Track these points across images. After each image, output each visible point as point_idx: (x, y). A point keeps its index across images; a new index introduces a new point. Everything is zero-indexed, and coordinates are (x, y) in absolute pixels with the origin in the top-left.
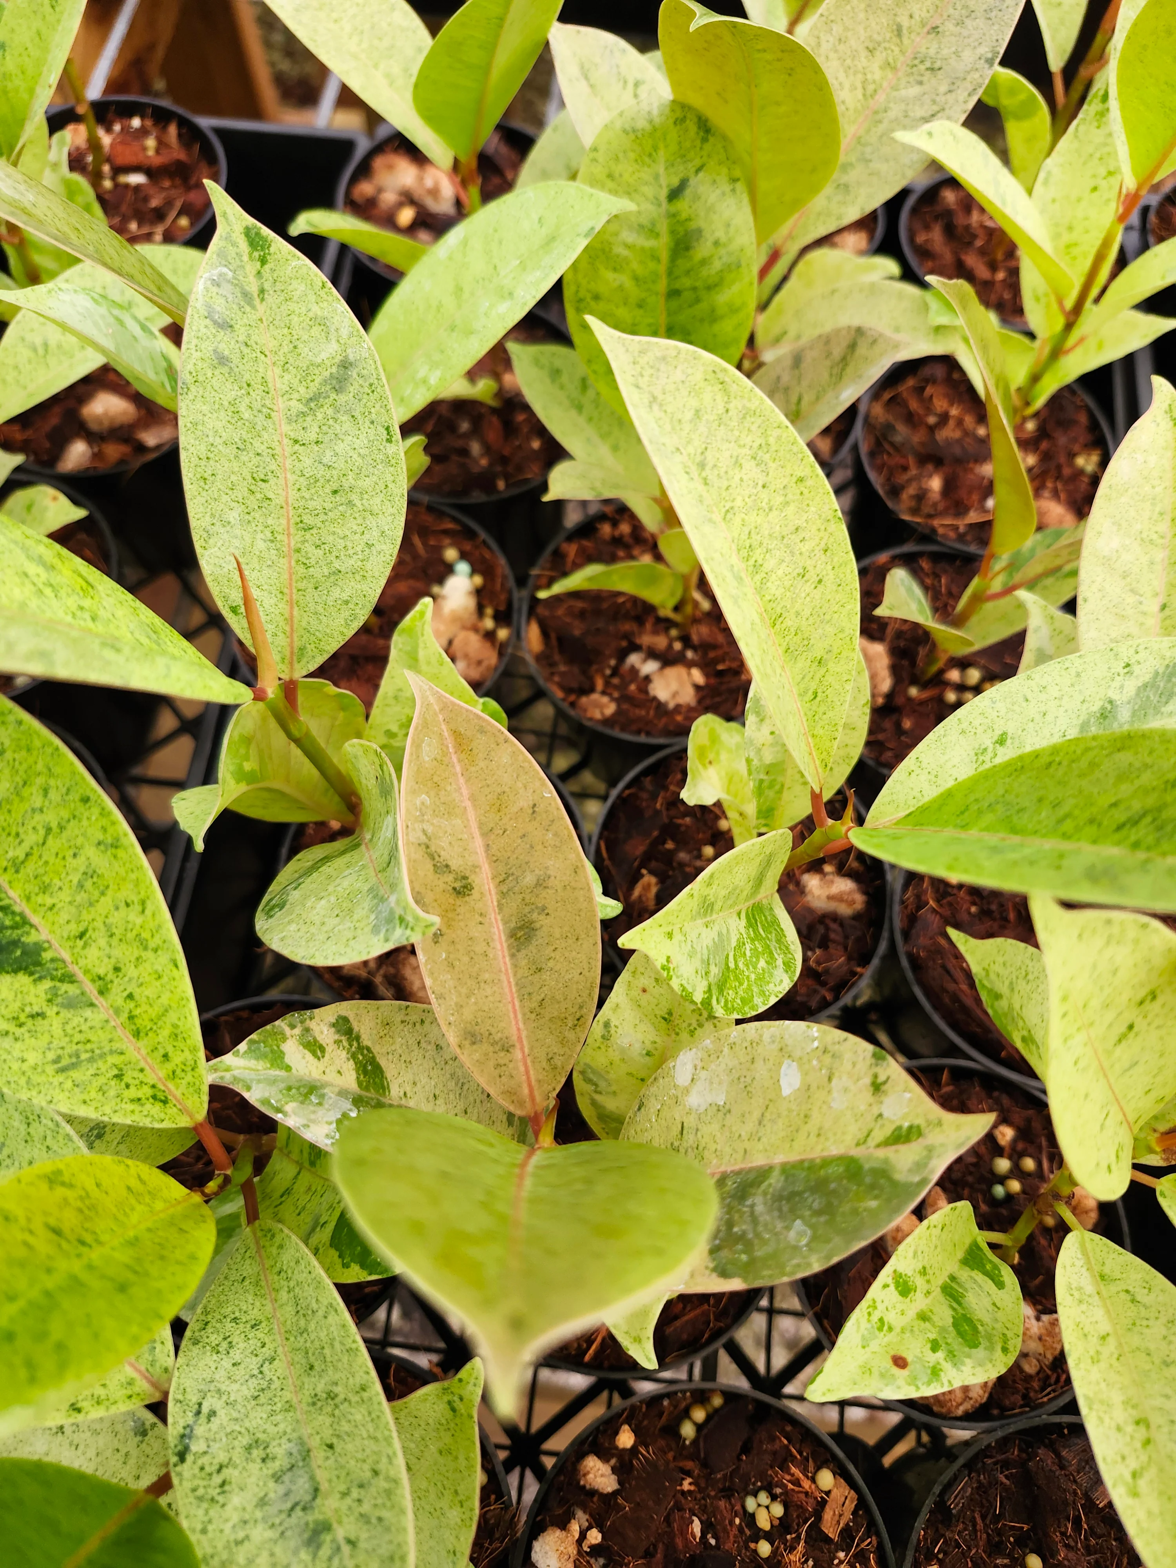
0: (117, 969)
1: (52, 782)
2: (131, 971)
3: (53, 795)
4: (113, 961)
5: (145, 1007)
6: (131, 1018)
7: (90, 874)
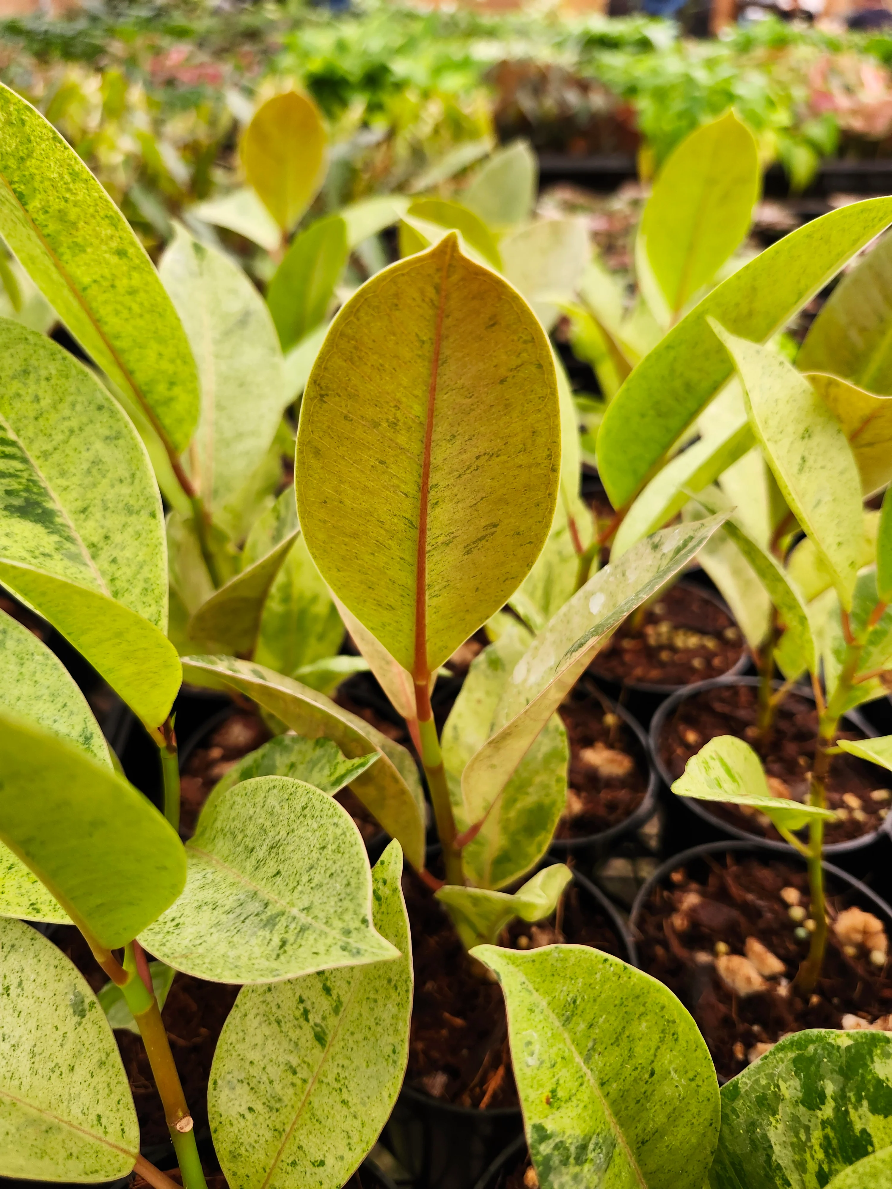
0: (107, 537)
1: (80, 399)
2: (117, 538)
3: (79, 407)
4: (105, 531)
5: (125, 569)
6: (113, 580)
7: (96, 462)
